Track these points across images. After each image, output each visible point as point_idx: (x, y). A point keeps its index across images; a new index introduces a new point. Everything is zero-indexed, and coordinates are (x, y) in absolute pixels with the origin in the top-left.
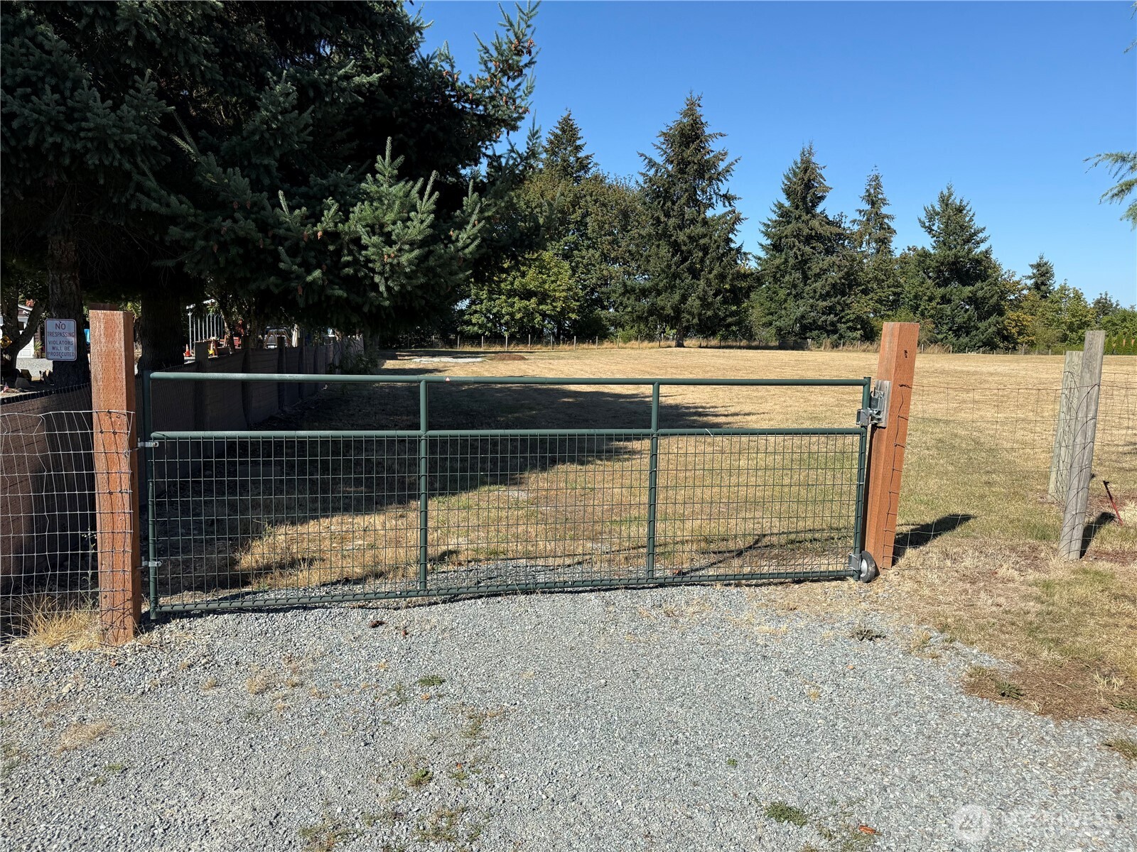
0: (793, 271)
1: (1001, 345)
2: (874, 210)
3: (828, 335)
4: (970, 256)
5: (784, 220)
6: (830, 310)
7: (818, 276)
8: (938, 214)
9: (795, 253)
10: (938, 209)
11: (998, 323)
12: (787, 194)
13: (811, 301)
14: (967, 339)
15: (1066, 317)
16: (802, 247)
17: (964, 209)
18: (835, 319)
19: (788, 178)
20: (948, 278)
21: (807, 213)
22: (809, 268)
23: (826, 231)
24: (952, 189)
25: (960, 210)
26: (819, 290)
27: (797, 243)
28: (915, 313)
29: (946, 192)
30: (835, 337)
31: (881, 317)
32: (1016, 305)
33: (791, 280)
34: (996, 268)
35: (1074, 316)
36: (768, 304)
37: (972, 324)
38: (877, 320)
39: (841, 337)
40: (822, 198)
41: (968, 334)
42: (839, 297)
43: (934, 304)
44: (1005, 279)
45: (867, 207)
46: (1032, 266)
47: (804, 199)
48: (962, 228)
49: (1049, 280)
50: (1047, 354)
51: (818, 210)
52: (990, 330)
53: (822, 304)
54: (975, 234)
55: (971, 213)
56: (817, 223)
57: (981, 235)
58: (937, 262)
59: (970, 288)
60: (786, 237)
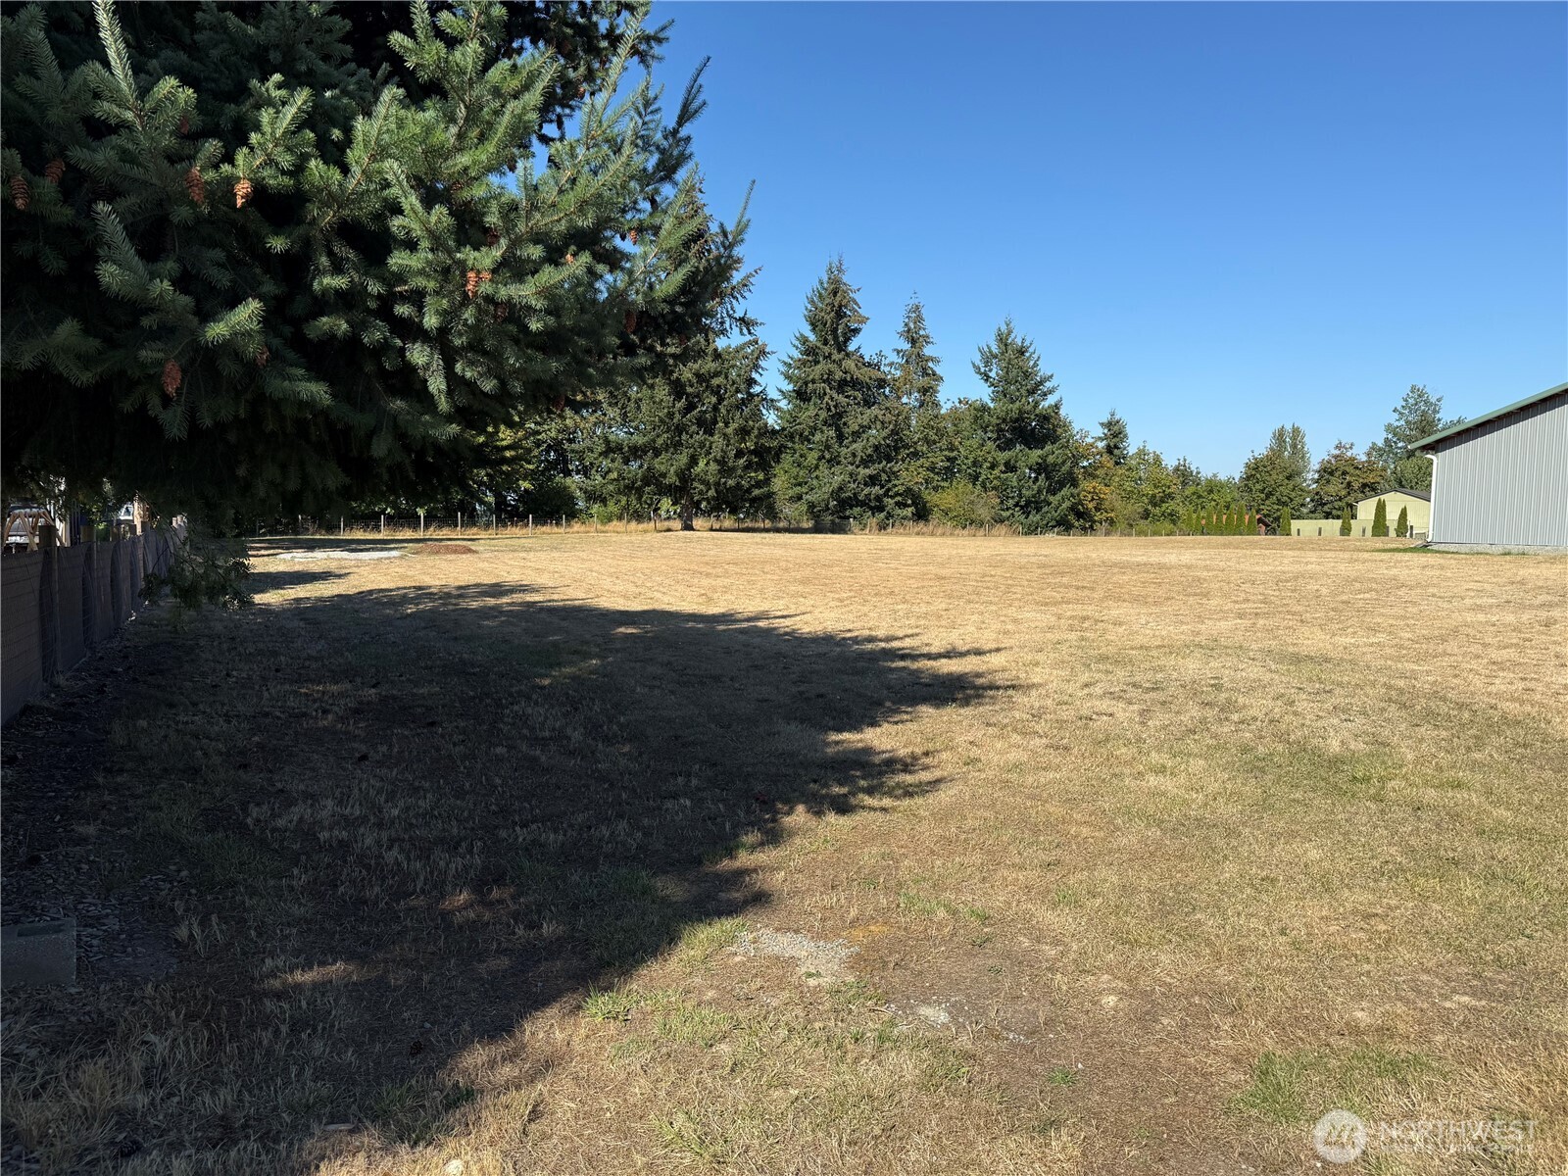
0: (825, 428)
1: (1076, 524)
2: (916, 351)
3: (873, 514)
4: (1037, 412)
5: (810, 358)
6: (873, 480)
7: (856, 435)
8: (996, 357)
9: (827, 403)
10: (995, 350)
11: (1072, 495)
12: (812, 324)
13: (850, 467)
14: (1038, 517)
15: (1147, 489)
16: (835, 395)
17: (1026, 351)
18: (881, 492)
19: (812, 302)
20: (1011, 439)
21: (839, 351)
22: (845, 424)
23: (864, 374)
24: (1012, 325)
25: (1021, 352)
26: (860, 454)
27: (828, 390)
28: (974, 484)
29: (1004, 328)
30: (882, 515)
31: (934, 488)
32: (1089, 473)
33: (824, 439)
34: (1066, 426)
35: (1156, 487)
36: (795, 470)
37: (1042, 497)
38: (930, 494)
39: (889, 516)
40: (856, 331)
41: (1038, 510)
42: (884, 463)
43: (996, 472)
44: (1077, 441)
45: (907, 346)
46: (1102, 424)
47: (834, 331)
48: (1027, 375)
49: (1122, 442)
50: (1130, 535)
51: (851, 347)
52: (1064, 505)
53: (864, 472)
54: (1041, 383)
55: (1035, 356)
56: (853, 365)
57: (1048, 384)
58: (998, 418)
59: (1039, 452)
60: (813, 381)
